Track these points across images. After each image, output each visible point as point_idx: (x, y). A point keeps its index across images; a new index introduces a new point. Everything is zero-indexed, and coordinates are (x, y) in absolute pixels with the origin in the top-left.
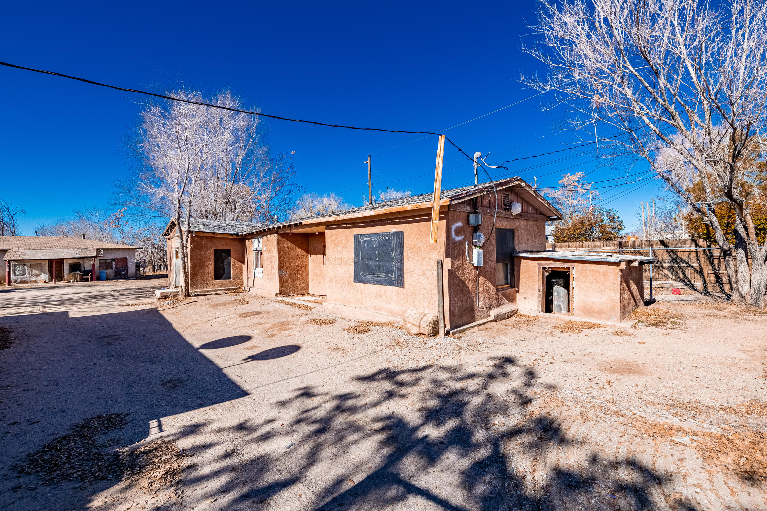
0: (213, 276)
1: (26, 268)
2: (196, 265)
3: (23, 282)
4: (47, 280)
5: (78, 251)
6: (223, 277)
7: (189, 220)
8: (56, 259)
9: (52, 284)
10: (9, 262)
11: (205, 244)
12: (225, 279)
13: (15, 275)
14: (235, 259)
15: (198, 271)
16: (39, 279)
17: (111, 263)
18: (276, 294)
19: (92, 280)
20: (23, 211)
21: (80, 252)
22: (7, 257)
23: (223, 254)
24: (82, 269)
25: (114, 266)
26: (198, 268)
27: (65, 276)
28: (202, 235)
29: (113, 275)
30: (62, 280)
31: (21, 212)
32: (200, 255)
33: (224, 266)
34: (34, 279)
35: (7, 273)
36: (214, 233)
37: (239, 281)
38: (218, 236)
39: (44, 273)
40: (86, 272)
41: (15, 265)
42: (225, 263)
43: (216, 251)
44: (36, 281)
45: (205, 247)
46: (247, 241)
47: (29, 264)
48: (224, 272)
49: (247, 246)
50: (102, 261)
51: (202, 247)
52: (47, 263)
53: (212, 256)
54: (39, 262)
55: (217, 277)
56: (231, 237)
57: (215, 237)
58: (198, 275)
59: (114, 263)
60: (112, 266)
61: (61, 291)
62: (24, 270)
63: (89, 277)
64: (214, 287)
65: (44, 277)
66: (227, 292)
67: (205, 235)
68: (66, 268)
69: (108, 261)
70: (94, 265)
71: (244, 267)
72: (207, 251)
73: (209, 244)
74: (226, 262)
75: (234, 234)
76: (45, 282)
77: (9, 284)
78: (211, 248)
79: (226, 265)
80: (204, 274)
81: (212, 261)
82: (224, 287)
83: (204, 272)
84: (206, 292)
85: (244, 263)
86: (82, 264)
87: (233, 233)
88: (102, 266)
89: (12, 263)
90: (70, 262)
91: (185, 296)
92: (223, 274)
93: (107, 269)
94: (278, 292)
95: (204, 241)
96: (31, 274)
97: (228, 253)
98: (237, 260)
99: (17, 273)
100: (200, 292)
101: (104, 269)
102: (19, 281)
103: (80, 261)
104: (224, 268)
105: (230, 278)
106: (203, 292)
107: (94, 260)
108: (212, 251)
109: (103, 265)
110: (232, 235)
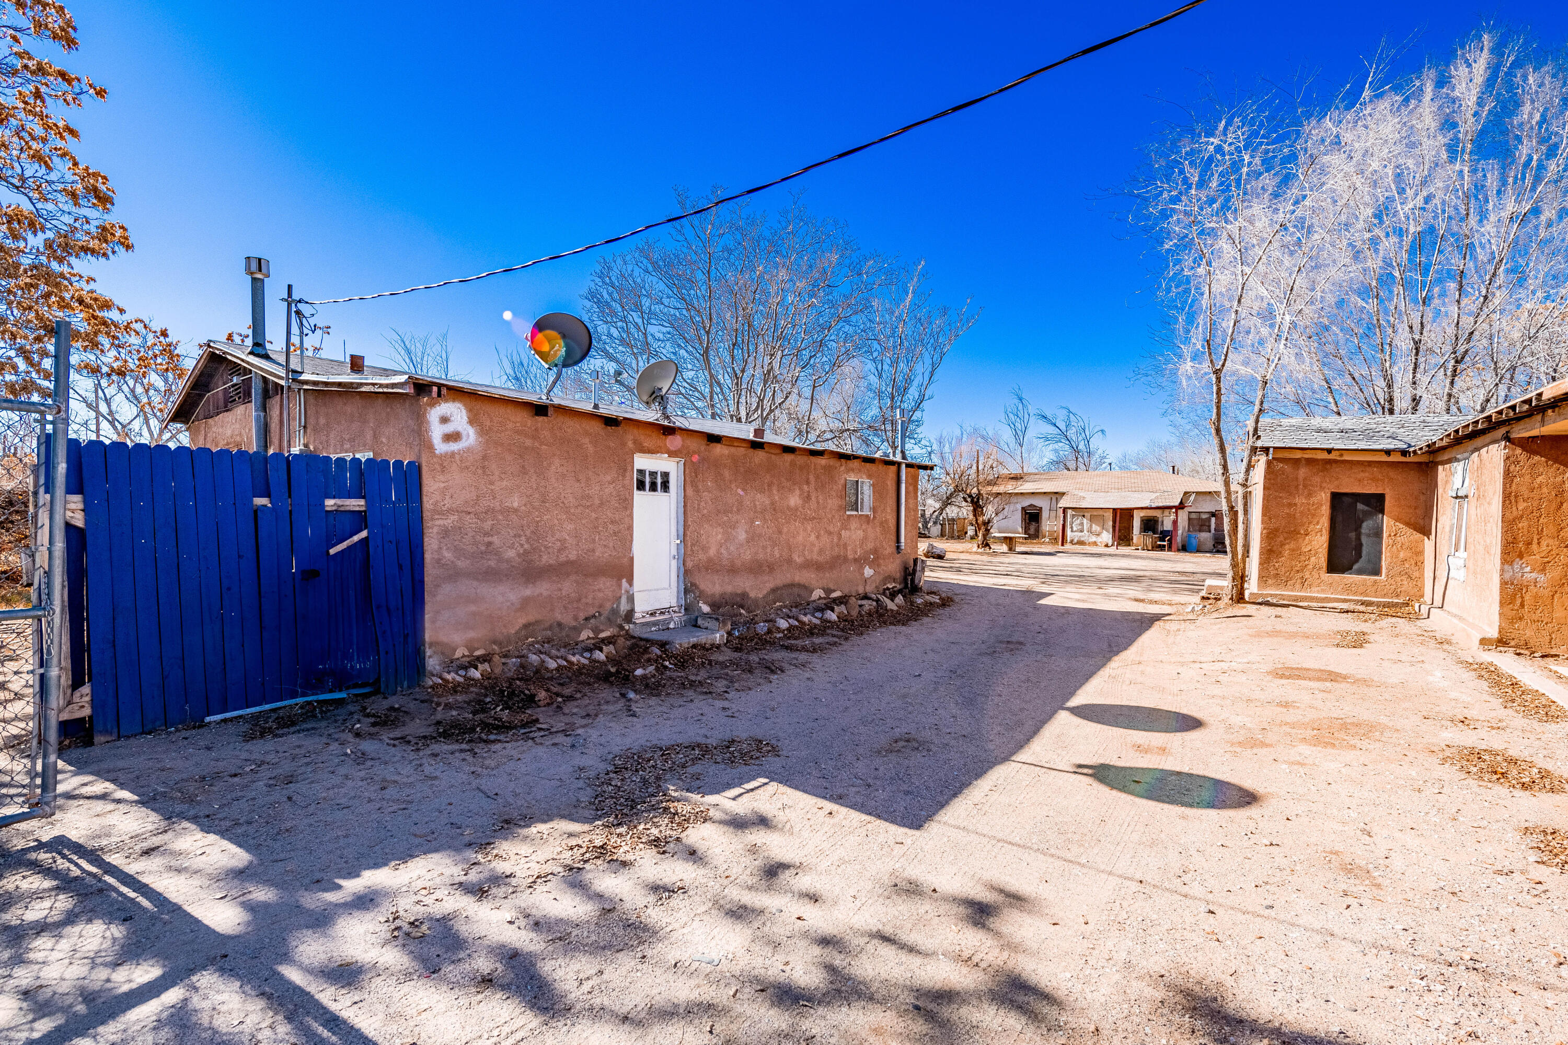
0: (1323, 560)
1: (1085, 521)
2: (1277, 530)
3: (1081, 543)
4: (1110, 544)
5: (1154, 496)
6: (1355, 567)
7: (1257, 421)
8: (1121, 509)
9: (1112, 550)
10: (1065, 510)
11: (1305, 479)
12: (1360, 572)
13: (1072, 531)
14: (1398, 520)
15: (1282, 545)
16: (1099, 540)
17: (1209, 520)
18: (1484, 642)
19: (1170, 549)
20: (1102, 431)
21: (1157, 498)
22: (1063, 503)
23: (1360, 506)
24: (1160, 529)
25: (1213, 526)
26: (1281, 538)
27: (1135, 538)
28: (1298, 455)
29: (1210, 544)
30: (1129, 545)
31: (1100, 433)
32: (1290, 505)
33: (1358, 538)
34: (1093, 539)
35: (1061, 527)
36: (1329, 451)
37: (1406, 585)
38: (1347, 457)
39: (1108, 531)
40: (1164, 535)
41: (1073, 516)
42: (1363, 531)
43: (1336, 498)
44: (1095, 544)
45: (1305, 486)
46: (1440, 468)
47: (1088, 515)
48: (1359, 556)
49: (1439, 483)
50: (1193, 516)
51: (1297, 487)
52: (1109, 515)
53: (1325, 510)
54: (1101, 513)
55: (1334, 566)
56: (1385, 458)
57: (1335, 461)
58: (1280, 555)
59: (1213, 519)
60: (1209, 526)
61: (1124, 563)
62: (1082, 524)
63: (1165, 543)
64: (1323, 591)
65: (1107, 537)
66: (1362, 608)
67: (1306, 456)
68: (1137, 524)
69: (1204, 516)
70: (1175, 523)
71: (1428, 545)
72: (1310, 495)
73: (1317, 479)
74: (1366, 526)
75: (1394, 450)
76: (1107, 546)
77: (1063, 545)
78: (1322, 488)
79: (1368, 535)
80: (1297, 553)
81: (1324, 522)
82: (1355, 594)
83: (1299, 548)
84: (1297, 599)
85: (1425, 531)
86: (1160, 520)
87: (1392, 447)
88: (1193, 526)
89: (1069, 512)
90: (1143, 513)
91: (1232, 599)
92: (1357, 561)
93: (1200, 531)
94: (1494, 633)
95: (1303, 472)
96: (1090, 531)
97: (1376, 503)
98: (1408, 524)
99: (1075, 529)
100: (1283, 597)
101: (1195, 531)
102: (1075, 541)
103: (1157, 513)
104: (1361, 545)
105: (1377, 572)
106: (1289, 598)
107: (1176, 513)
108: (1324, 498)
109: (1195, 522)
110: (1388, 452)
